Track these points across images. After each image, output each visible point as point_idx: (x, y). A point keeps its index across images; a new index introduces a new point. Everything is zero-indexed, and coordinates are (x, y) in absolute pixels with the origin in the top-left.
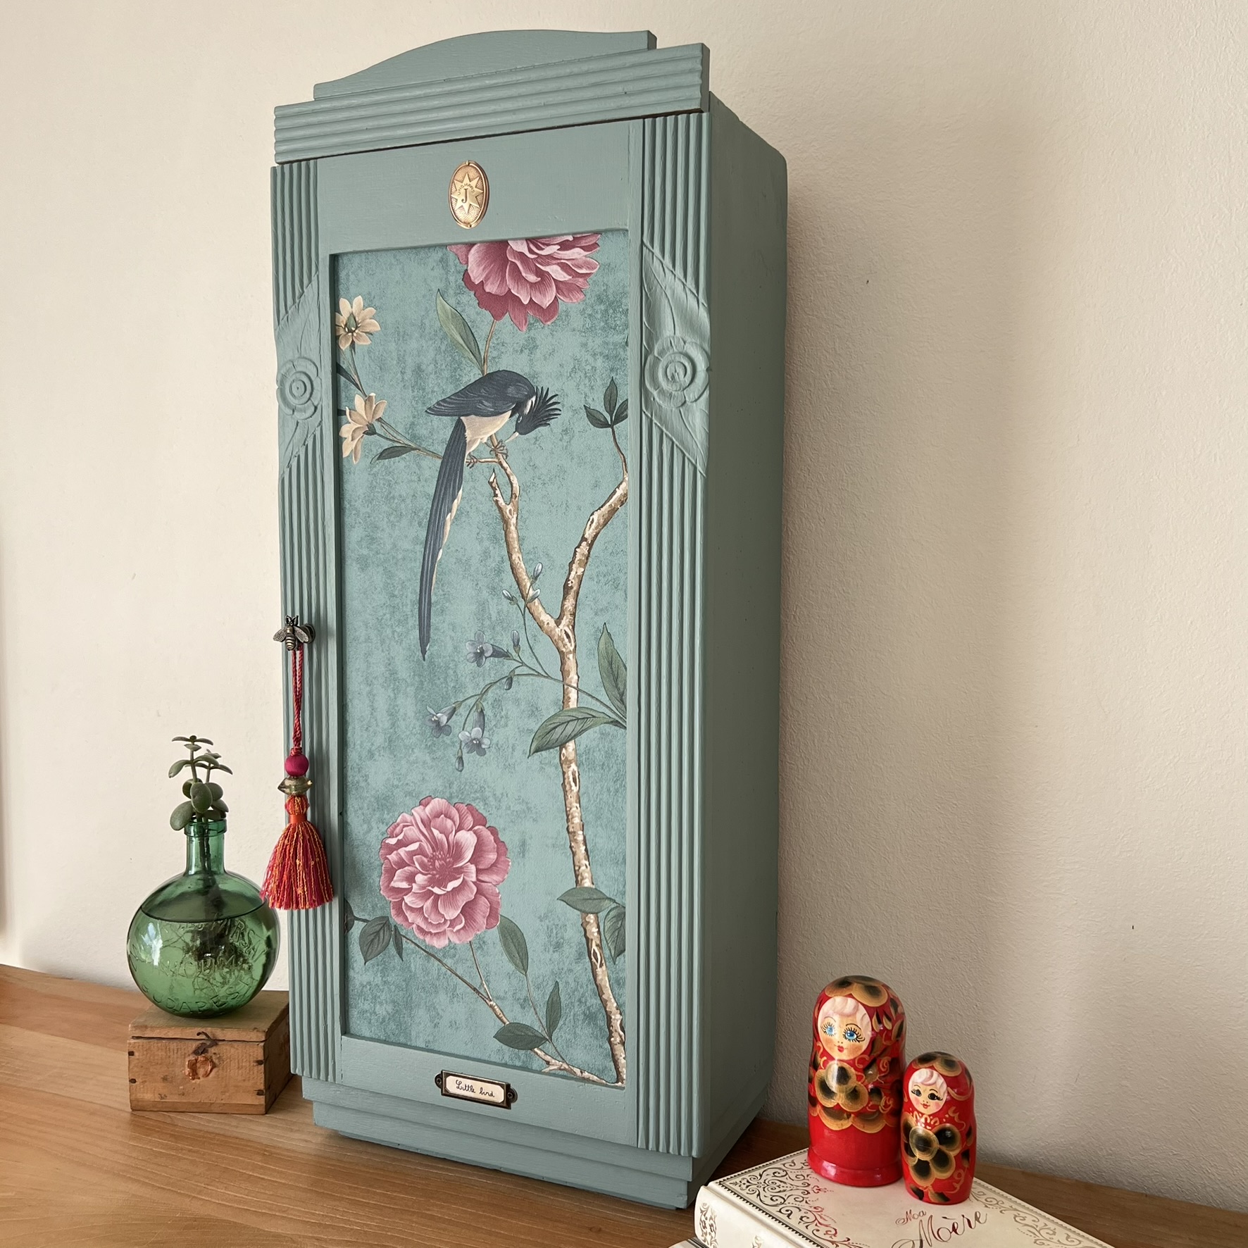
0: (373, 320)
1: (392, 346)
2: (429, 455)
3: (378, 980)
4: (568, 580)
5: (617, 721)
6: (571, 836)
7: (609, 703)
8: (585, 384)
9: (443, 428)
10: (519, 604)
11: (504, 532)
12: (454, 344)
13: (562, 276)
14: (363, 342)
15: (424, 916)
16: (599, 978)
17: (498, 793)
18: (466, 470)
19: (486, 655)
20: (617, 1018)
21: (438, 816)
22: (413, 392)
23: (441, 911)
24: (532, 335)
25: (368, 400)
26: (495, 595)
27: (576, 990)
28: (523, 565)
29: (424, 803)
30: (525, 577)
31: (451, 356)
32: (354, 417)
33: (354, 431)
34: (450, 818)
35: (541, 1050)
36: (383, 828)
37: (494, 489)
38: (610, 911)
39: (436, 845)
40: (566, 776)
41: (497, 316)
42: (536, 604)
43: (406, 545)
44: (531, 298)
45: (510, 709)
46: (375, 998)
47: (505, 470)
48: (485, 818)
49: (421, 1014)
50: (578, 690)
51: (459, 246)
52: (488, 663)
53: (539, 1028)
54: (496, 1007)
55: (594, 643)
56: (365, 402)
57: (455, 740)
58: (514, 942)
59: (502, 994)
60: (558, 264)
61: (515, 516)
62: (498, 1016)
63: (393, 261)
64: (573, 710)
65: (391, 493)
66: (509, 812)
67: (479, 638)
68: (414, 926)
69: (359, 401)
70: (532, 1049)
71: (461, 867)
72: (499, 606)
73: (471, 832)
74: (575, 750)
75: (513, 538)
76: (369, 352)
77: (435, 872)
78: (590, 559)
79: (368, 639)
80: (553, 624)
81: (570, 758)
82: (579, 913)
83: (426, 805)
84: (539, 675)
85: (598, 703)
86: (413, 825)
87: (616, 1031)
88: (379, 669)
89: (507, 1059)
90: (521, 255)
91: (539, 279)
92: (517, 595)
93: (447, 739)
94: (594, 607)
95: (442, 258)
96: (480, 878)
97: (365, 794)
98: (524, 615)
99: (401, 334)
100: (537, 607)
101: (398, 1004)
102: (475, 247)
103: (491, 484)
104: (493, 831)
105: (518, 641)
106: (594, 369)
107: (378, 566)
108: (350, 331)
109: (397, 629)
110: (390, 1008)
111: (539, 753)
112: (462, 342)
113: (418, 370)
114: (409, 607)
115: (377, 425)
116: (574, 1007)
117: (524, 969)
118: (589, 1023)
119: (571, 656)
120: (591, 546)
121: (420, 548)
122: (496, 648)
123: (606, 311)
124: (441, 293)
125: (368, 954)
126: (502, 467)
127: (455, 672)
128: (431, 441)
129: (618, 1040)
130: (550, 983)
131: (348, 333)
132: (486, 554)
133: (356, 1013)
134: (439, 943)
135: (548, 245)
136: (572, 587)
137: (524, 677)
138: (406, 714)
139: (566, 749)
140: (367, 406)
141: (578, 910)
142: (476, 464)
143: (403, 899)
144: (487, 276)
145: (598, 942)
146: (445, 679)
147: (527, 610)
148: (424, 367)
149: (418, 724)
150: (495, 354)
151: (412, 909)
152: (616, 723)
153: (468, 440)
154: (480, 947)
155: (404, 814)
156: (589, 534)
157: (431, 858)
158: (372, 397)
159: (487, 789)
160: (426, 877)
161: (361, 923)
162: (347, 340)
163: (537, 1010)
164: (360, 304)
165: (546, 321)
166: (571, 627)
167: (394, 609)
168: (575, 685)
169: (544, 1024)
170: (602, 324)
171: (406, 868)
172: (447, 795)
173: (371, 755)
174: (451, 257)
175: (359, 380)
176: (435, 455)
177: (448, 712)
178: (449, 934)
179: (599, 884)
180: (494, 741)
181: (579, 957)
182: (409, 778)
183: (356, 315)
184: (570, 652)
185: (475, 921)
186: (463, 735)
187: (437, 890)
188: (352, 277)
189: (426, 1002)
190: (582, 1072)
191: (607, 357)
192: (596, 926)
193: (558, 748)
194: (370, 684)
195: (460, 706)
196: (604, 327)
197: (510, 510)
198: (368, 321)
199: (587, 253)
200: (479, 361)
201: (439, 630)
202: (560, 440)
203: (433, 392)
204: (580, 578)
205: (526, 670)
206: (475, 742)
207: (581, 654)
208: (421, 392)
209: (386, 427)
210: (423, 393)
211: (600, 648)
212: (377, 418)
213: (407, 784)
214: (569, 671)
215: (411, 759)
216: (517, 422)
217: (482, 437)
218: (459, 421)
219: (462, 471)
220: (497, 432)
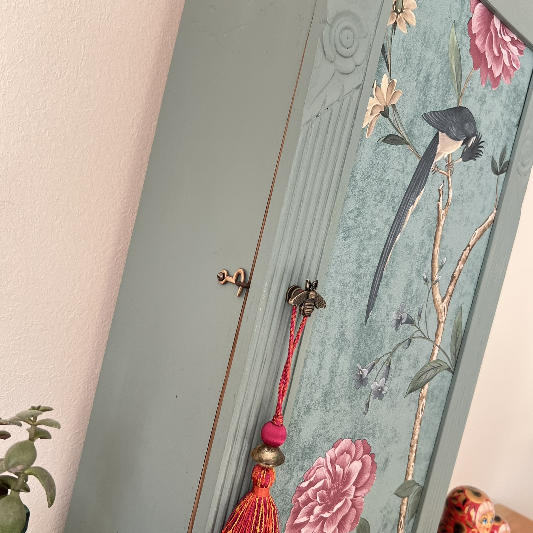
0: (413, 14)
1: (417, 45)
2: (414, 152)
4: (455, 272)
5: (451, 369)
6: (411, 449)
7: (449, 356)
8: (496, 141)
9: (428, 135)
10: (429, 284)
11: (435, 229)
12: (450, 71)
13: (506, 61)
14: (402, 29)
17: (382, 428)
19: (402, 322)
21: (342, 453)
22: (420, 94)
23: (324, 530)
24: (485, 93)
25: (391, 84)
26: (418, 276)
28: (438, 257)
29: (335, 446)
30: (437, 265)
31: (447, 79)
32: (377, 94)
33: (374, 107)
34: (349, 453)
36: (301, 474)
37: (440, 195)
38: (415, 492)
39: (335, 478)
40: (419, 408)
41: (475, 67)
42: (437, 286)
43: (379, 224)
44: (492, 66)
45: (404, 362)
47: (449, 183)
48: (370, 447)
50: (440, 348)
52: (402, 328)
55: (454, 316)
56: (389, 83)
57: (368, 390)
60: (507, 51)
61: (444, 219)
64: (434, 361)
65: (383, 175)
66: (385, 440)
67: (402, 309)
69: (385, 80)
71: (347, 491)
72: (420, 286)
73: (360, 461)
74: (428, 389)
75: (438, 235)
76: (403, 40)
77: (329, 501)
78: (467, 260)
80: (440, 301)
81: (423, 395)
82: (401, 499)
83: (336, 448)
85: (445, 357)
86: (324, 466)
88: (334, 332)
91: (498, 55)
92: (430, 278)
93: (363, 389)
94: (461, 291)
96: (356, 495)
98: (429, 293)
99: (427, 40)
100: (437, 288)
103: (439, 190)
104: (373, 456)
105: (422, 312)
106: (502, 133)
107: (357, 238)
108: (397, 10)
109: (355, 296)
111: (410, 394)
112: (455, 72)
113: (428, 78)
114: (367, 278)
115: (391, 111)
119: (442, 324)
120: (470, 250)
121: (387, 229)
122: (409, 317)
123: (515, 98)
124: (455, 25)
126: (448, 181)
127: (382, 335)
128: (418, 142)
132: (423, 243)
135: (507, 34)
136: (455, 277)
137: (417, 339)
138: (342, 371)
139: (424, 388)
140: (390, 88)
141: (401, 497)
144: (478, 32)
145: (404, 514)
146: (374, 341)
147: (431, 289)
148: (431, 78)
149: (348, 378)
150: (467, 93)
152: (449, 369)
153: (438, 151)
155: (320, 458)
156: (472, 243)
157: (330, 490)
158: (395, 83)
159: (377, 425)
160: (321, 507)
162: (393, 18)
165: (493, 87)
166: (447, 304)
167: (358, 278)
168: (439, 344)
170: (512, 106)
171: (310, 504)
172: (353, 434)
173: (308, 410)
175: (391, 60)
176: (417, 154)
177: (369, 367)
179: (415, 476)
180: (390, 388)
182: (331, 425)
184: (443, 322)
185: (344, 529)
186: (374, 385)
187: (326, 515)
191: (508, 129)
192: (406, 504)
193: (420, 389)
194: (323, 344)
195: (377, 362)
196: (512, 108)
197: (443, 214)
198: (410, 11)
199: (519, 55)
200: (459, 94)
201: (381, 299)
202: (478, 174)
203: (430, 102)
204: (460, 271)
205: (419, 334)
206: (379, 390)
207: (447, 324)
208: (424, 97)
209: (396, 116)
210: (425, 99)
211: (456, 320)
212: (393, 104)
213: (328, 431)
214: (439, 335)
215: (337, 409)
216: (463, 151)
217: (445, 153)
218: (437, 134)
219: (428, 175)
220: (452, 154)
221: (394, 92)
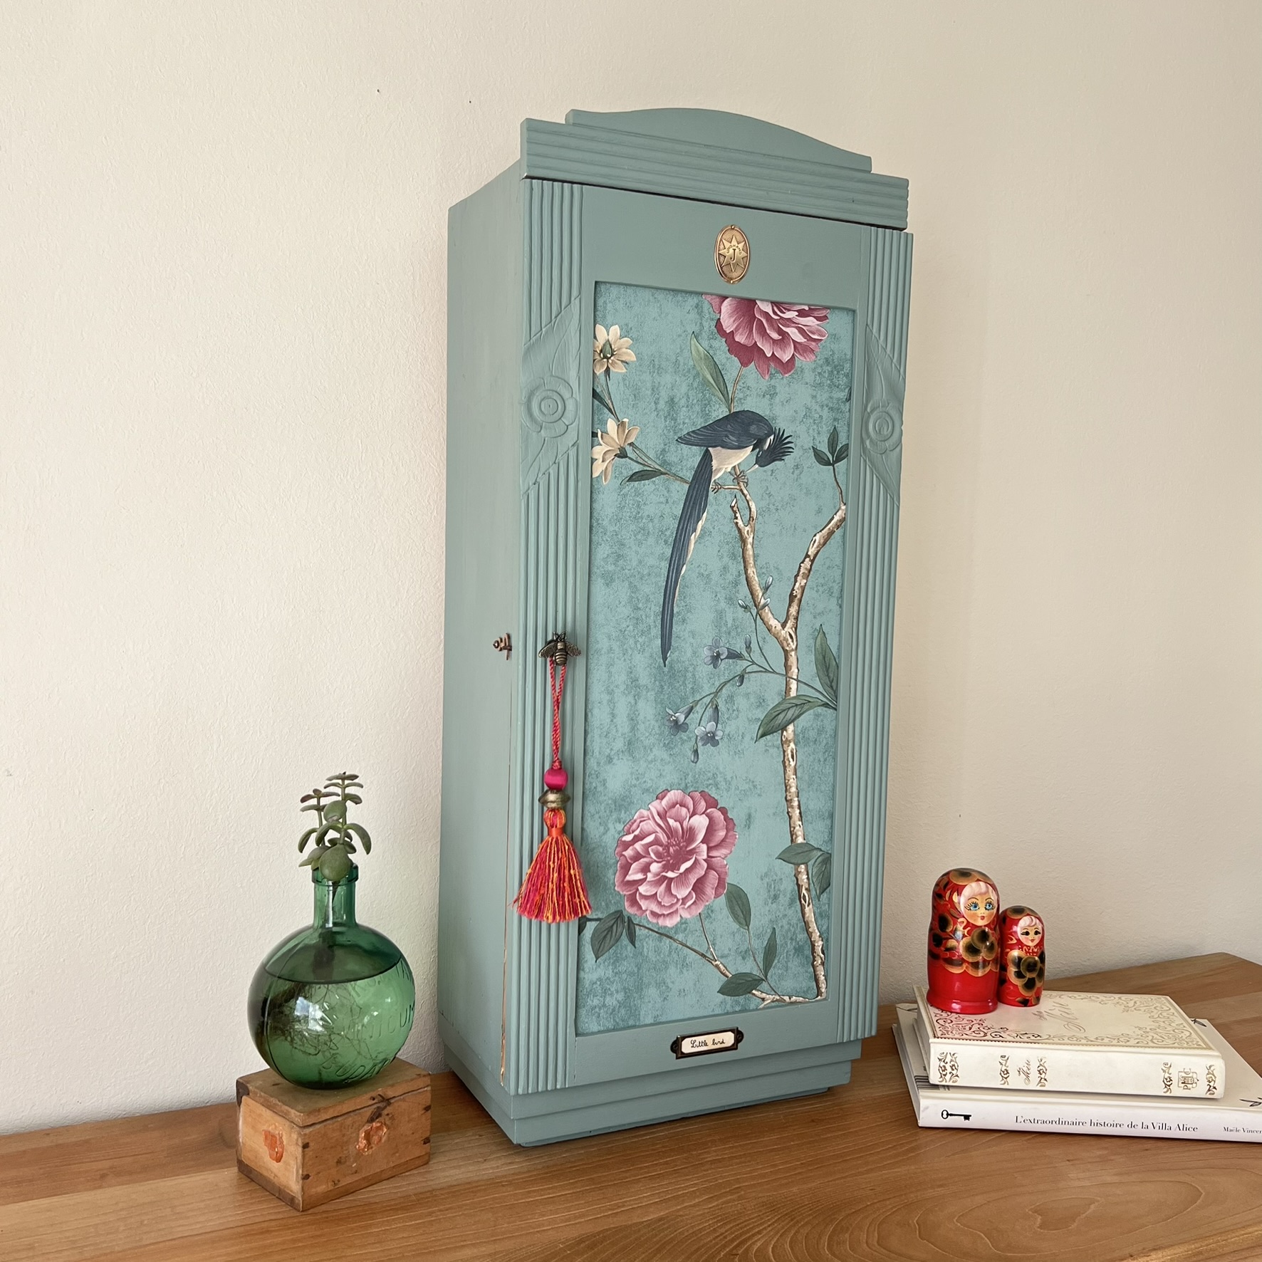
0: (629, 351)
1: (646, 377)
2: (676, 479)
3: (610, 973)
4: (793, 590)
5: (828, 704)
6: (789, 803)
7: (821, 690)
8: (814, 429)
9: (692, 456)
10: (752, 611)
11: (741, 550)
12: (705, 382)
13: (799, 338)
14: (618, 370)
15: (658, 901)
16: (807, 915)
17: (729, 778)
18: (711, 494)
19: (722, 657)
20: (819, 945)
21: (673, 806)
22: (666, 421)
23: (674, 892)
24: (773, 384)
25: (621, 425)
26: (731, 605)
27: (789, 930)
28: (756, 578)
29: (660, 797)
30: (758, 588)
31: (703, 393)
32: (605, 440)
33: (605, 453)
34: (684, 806)
35: (758, 990)
36: (620, 827)
37: (735, 512)
38: (818, 858)
39: (670, 832)
40: (786, 754)
41: (744, 364)
42: (767, 611)
43: (651, 561)
44: (773, 353)
45: (741, 702)
46: (605, 991)
47: (745, 497)
48: (717, 800)
49: (652, 992)
50: (798, 681)
51: (714, 297)
52: (723, 665)
53: (756, 972)
54: (721, 965)
55: (812, 641)
56: (618, 426)
57: (691, 735)
58: (739, 905)
59: (726, 952)
60: (796, 327)
61: (752, 536)
62: (722, 973)
63: (651, 298)
64: (794, 698)
65: (639, 513)
66: (738, 792)
67: (716, 644)
68: (648, 912)
69: (611, 425)
70: (750, 992)
71: (694, 849)
72: (734, 615)
73: (704, 815)
74: (794, 731)
75: (749, 555)
76: (624, 380)
77: (669, 858)
78: (811, 573)
79: (611, 650)
80: (779, 627)
81: (789, 739)
82: (792, 865)
83: (662, 799)
84: (767, 671)
85: (814, 691)
86: (649, 819)
87: (818, 955)
88: (621, 679)
89: (729, 1008)
90: (766, 314)
91: (781, 337)
92: (751, 604)
93: (684, 735)
94: (813, 611)
95: (697, 304)
96: (710, 855)
97: (602, 798)
98: (755, 621)
99: (657, 367)
100: (768, 613)
101: (629, 990)
102: (728, 300)
103: (732, 507)
104: (724, 811)
105: (750, 643)
106: (821, 417)
107: (623, 581)
108: (605, 357)
109: (640, 639)
110: (620, 996)
111: (764, 738)
112: (713, 382)
113: (672, 402)
114: (652, 618)
115: (629, 450)
116: (787, 944)
117: (746, 925)
118: (798, 955)
119: (793, 653)
120: (812, 561)
121: (665, 565)
122: (731, 651)
123: (832, 371)
124: (696, 335)
125: (600, 950)
126: (743, 494)
127: (694, 675)
128: (680, 467)
129: (820, 961)
130: (769, 931)
131: (603, 358)
132: (725, 568)
133: (584, 1012)
134: (670, 923)
135: (789, 310)
136: (796, 596)
137: (753, 674)
138: (645, 718)
139: (786, 731)
140: (620, 430)
141: (791, 863)
142: (720, 490)
143: (638, 890)
144: (736, 328)
145: (807, 887)
146: (684, 682)
147: (758, 616)
148: (676, 400)
149: (657, 725)
150: (741, 395)
151: (646, 897)
152: (826, 705)
153: (714, 468)
154: (709, 916)
155: (642, 810)
156: (812, 552)
157: (666, 846)
158: (625, 422)
159: (719, 776)
160: (660, 865)
161: (593, 923)
162: (602, 365)
163: (756, 956)
164: (617, 333)
165: (785, 373)
166: (794, 629)
167: (638, 620)
168: (795, 677)
169: (761, 967)
170: (829, 382)
171: (642, 860)
172: (683, 785)
173: (610, 760)
174: (706, 306)
175: (613, 404)
176: (683, 480)
177: (686, 711)
178: (681, 912)
179: (810, 838)
180: (726, 732)
181: (791, 904)
182: (646, 775)
183: (612, 343)
184: (793, 650)
185: (704, 894)
186: (699, 731)
187: (670, 874)
188: (609, 306)
189: (656, 980)
190: (790, 998)
191: (831, 409)
192: (806, 873)
193: (780, 732)
194: (611, 693)
195: (696, 705)
196: (829, 384)
197: (748, 531)
198: (624, 350)
199: (819, 323)
200: (727, 400)
201: (680, 638)
202: (793, 473)
203: (684, 423)
204: (803, 588)
205: (755, 668)
206: (709, 735)
207: (801, 651)
208: (673, 422)
209: (638, 452)
210: (675, 423)
211: (817, 645)
212: (629, 442)
213: (645, 782)
214: (791, 666)
215: (650, 759)
216: (757, 456)
217: (726, 466)
218: (707, 451)
219: (707, 496)
220: (740, 463)
221: (627, 431)
